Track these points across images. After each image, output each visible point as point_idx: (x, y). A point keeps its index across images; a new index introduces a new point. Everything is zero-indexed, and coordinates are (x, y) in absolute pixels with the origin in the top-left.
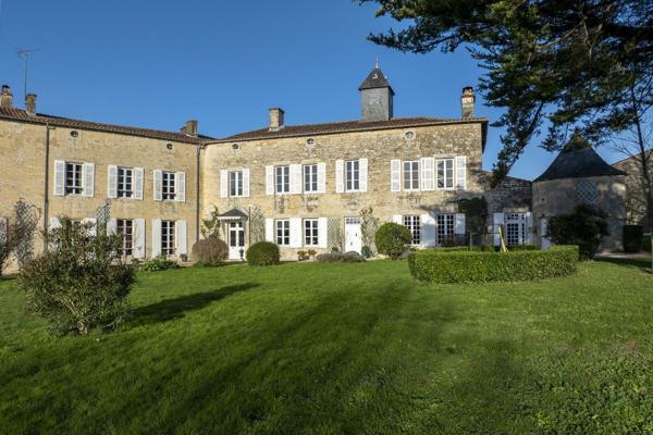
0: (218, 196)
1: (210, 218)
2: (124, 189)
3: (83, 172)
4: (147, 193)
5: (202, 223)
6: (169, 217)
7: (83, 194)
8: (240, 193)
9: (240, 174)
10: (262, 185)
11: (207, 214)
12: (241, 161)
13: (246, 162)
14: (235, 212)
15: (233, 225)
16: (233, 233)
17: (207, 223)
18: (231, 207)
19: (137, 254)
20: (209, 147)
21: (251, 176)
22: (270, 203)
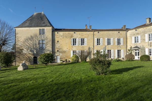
0: (131, 43)
1: (130, 49)
2: (109, 43)
3: (100, 40)
4: (114, 44)
5: (127, 50)
6: (119, 49)
7: (101, 45)
8: (138, 42)
9: (138, 37)
10: (144, 40)
11: (129, 48)
12: (138, 34)
13: (139, 34)
14: (136, 47)
15: (136, 50)
16: (136, 53)
17: (129, 50)
18: (135, 46)
19: (112, 58)
20: (129, 31)
21: (141, 37)
22: (147, 44)
